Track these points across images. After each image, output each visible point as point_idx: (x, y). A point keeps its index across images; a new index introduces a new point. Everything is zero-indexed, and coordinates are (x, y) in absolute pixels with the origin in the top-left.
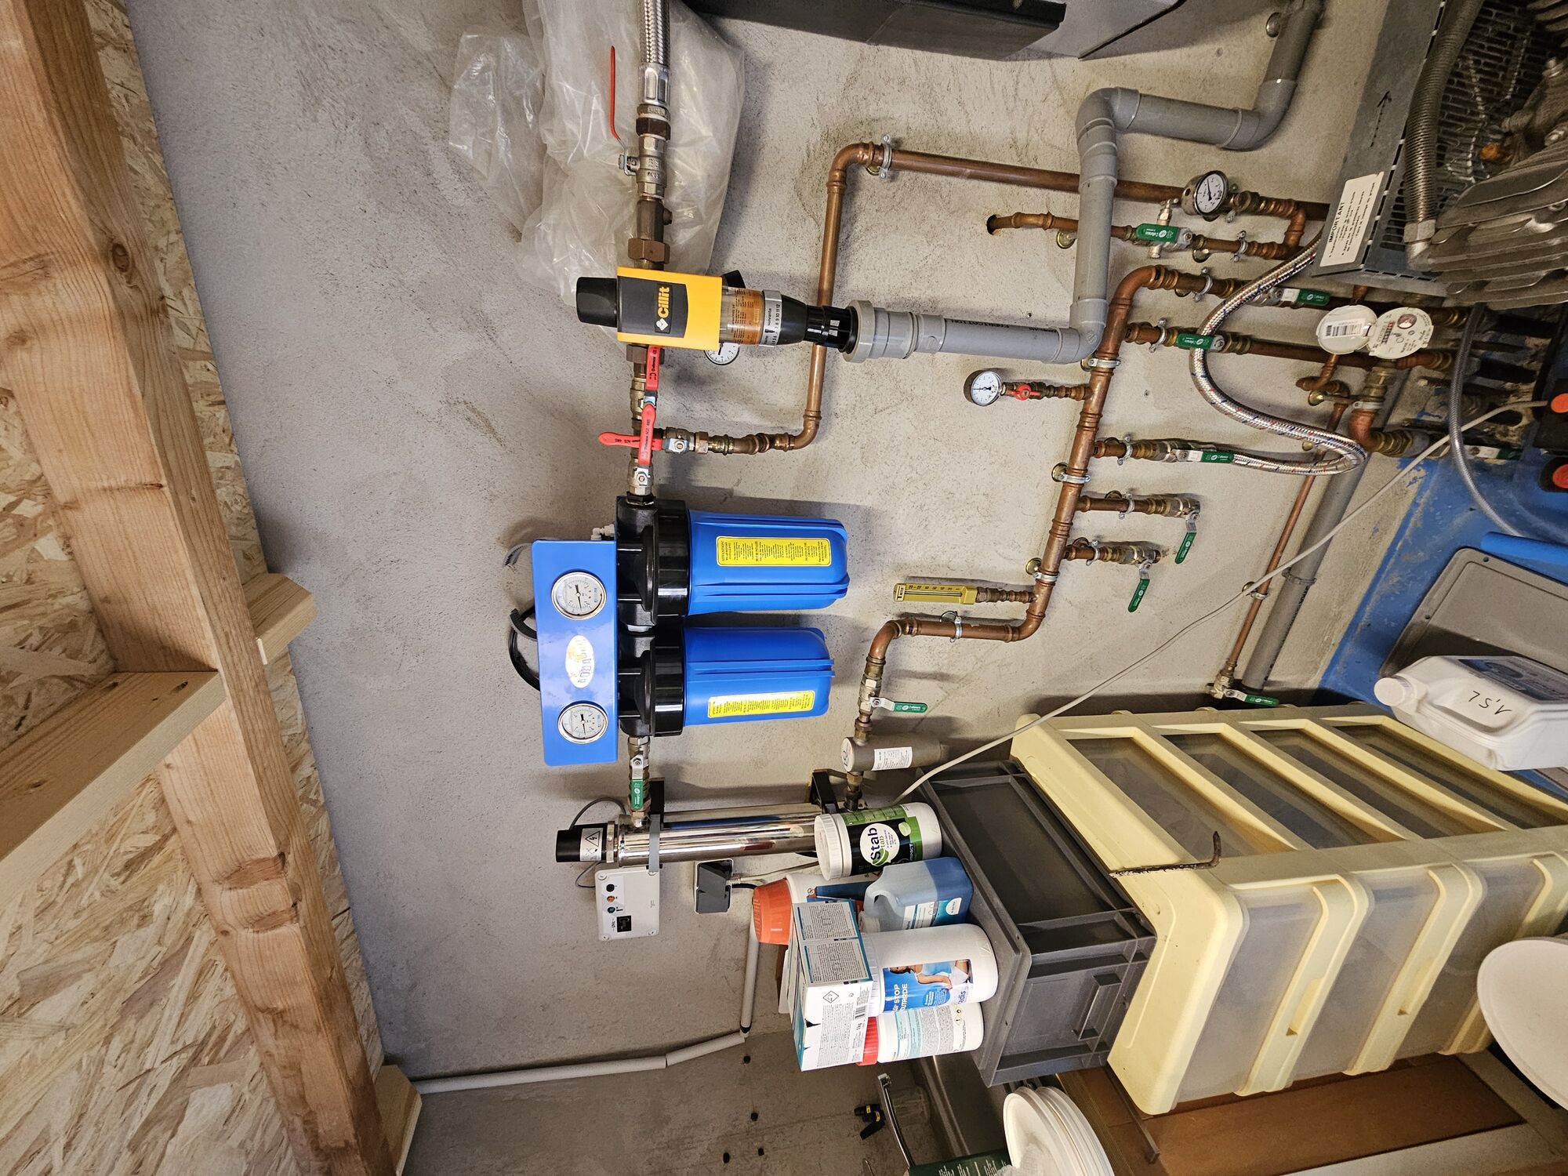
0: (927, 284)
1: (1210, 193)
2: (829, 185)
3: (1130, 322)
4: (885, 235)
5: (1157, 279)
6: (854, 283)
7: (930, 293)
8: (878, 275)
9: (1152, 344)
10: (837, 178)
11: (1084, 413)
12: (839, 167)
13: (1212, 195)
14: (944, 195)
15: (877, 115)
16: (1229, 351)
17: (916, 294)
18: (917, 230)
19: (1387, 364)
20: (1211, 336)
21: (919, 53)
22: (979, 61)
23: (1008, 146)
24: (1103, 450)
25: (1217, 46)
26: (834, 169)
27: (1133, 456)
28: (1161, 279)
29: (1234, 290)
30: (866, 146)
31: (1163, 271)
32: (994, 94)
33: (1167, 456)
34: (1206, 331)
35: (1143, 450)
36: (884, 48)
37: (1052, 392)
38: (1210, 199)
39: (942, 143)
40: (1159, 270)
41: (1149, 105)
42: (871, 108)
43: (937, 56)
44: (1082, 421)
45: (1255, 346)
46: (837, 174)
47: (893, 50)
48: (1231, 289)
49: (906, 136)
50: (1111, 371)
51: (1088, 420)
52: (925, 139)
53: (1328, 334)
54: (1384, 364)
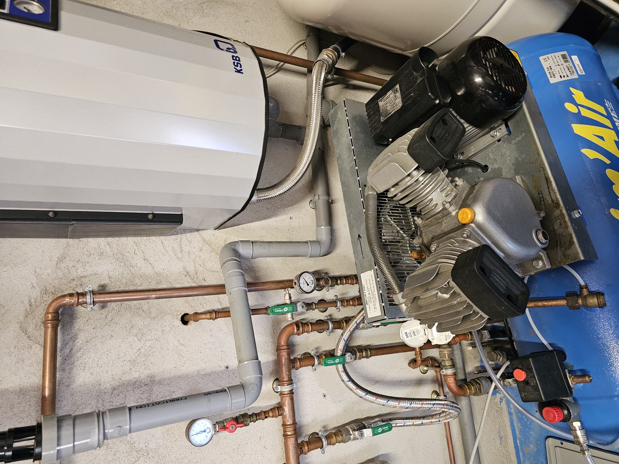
0: (143, 367)
1: (307, 282)
2: (45, 323)
3: (292, 358)
4: (102, 342)
5: (298, 329)
6: (81, 380)
7: (147, 372)
8: (101, 370)
9: (312, 366)
10: (50, 318)
11: (284, 425)
12: (51, 311)
13: (308, 283)
14: (145, 309)
15: (85, 274)
16: (360, 359)
17: (136, 375)
18: (128, 334)
19: (445, 346)
20: (343, 355)
21: (110, 239)
22: (153, 238)
23: (184, 276)
24: (306, 448)
25: (289, 216)
26: (47, 313)
27: (329, 444)
28: (301, 329)
29: (346, 325)
30: (71, 295)
31: (300, 325)
32: (167, 252)
33: (352, 436)
34: (339, 353)
35: (334, 438)
36: (85, 240)
37: (255, 418)
38: (308, 285)
39: (137, 281)
40: (297, 324)
41: (259, 246)
42: (79, 271)
43: (123, 239)
44: (285, 431)
45: (373, 352)
46: (50, 316)
47: (91, 239)
48: (345, 324)
49: (109, 282)
50: (291, 392)
51: (288, 429)
52: (124, 281)
53: (408, 337)
54: (443, 346)
